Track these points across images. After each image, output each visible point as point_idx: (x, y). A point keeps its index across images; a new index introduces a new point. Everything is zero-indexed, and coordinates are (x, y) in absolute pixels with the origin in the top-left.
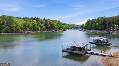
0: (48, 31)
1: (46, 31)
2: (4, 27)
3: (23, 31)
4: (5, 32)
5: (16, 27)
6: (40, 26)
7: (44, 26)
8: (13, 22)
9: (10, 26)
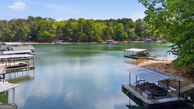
0: (141, 40)
1: (138, 40)
2: (80, 35)
3: (103, 40)
4: (81, 41)
5: (94, 35)
6: (129, 33)
7: (134, 33)
8: (91, 27)
9: (87, 34)
